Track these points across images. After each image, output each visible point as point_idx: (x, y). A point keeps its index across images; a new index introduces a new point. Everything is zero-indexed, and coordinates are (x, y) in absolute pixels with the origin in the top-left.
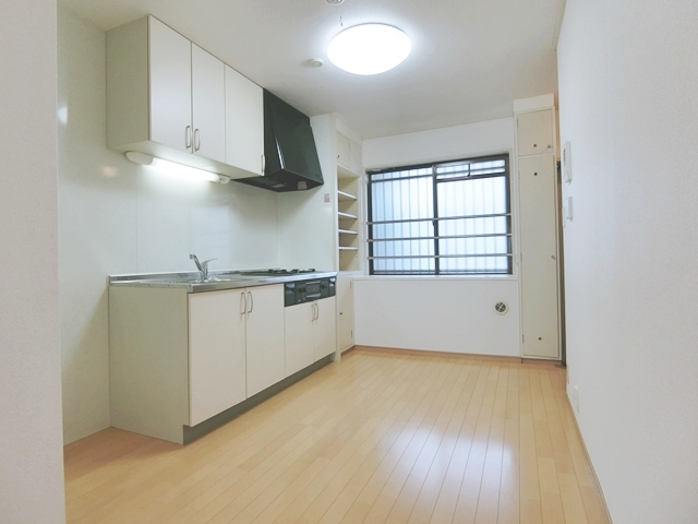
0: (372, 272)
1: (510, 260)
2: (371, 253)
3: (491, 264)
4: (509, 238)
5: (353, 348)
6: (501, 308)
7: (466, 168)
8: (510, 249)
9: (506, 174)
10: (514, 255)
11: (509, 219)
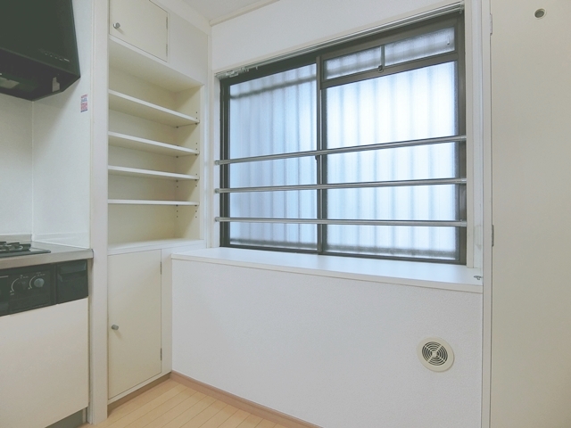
0: (225, 241)
1: (461, 235)
2: (225, 210)
3: (423, 239)
4: (461, 189)
5: (169, 376)
6: (435, 354)
7: (378, 53)
8: (461, 214)
9: (456, 56)
10: (469, 224)
11: (461, 149)
